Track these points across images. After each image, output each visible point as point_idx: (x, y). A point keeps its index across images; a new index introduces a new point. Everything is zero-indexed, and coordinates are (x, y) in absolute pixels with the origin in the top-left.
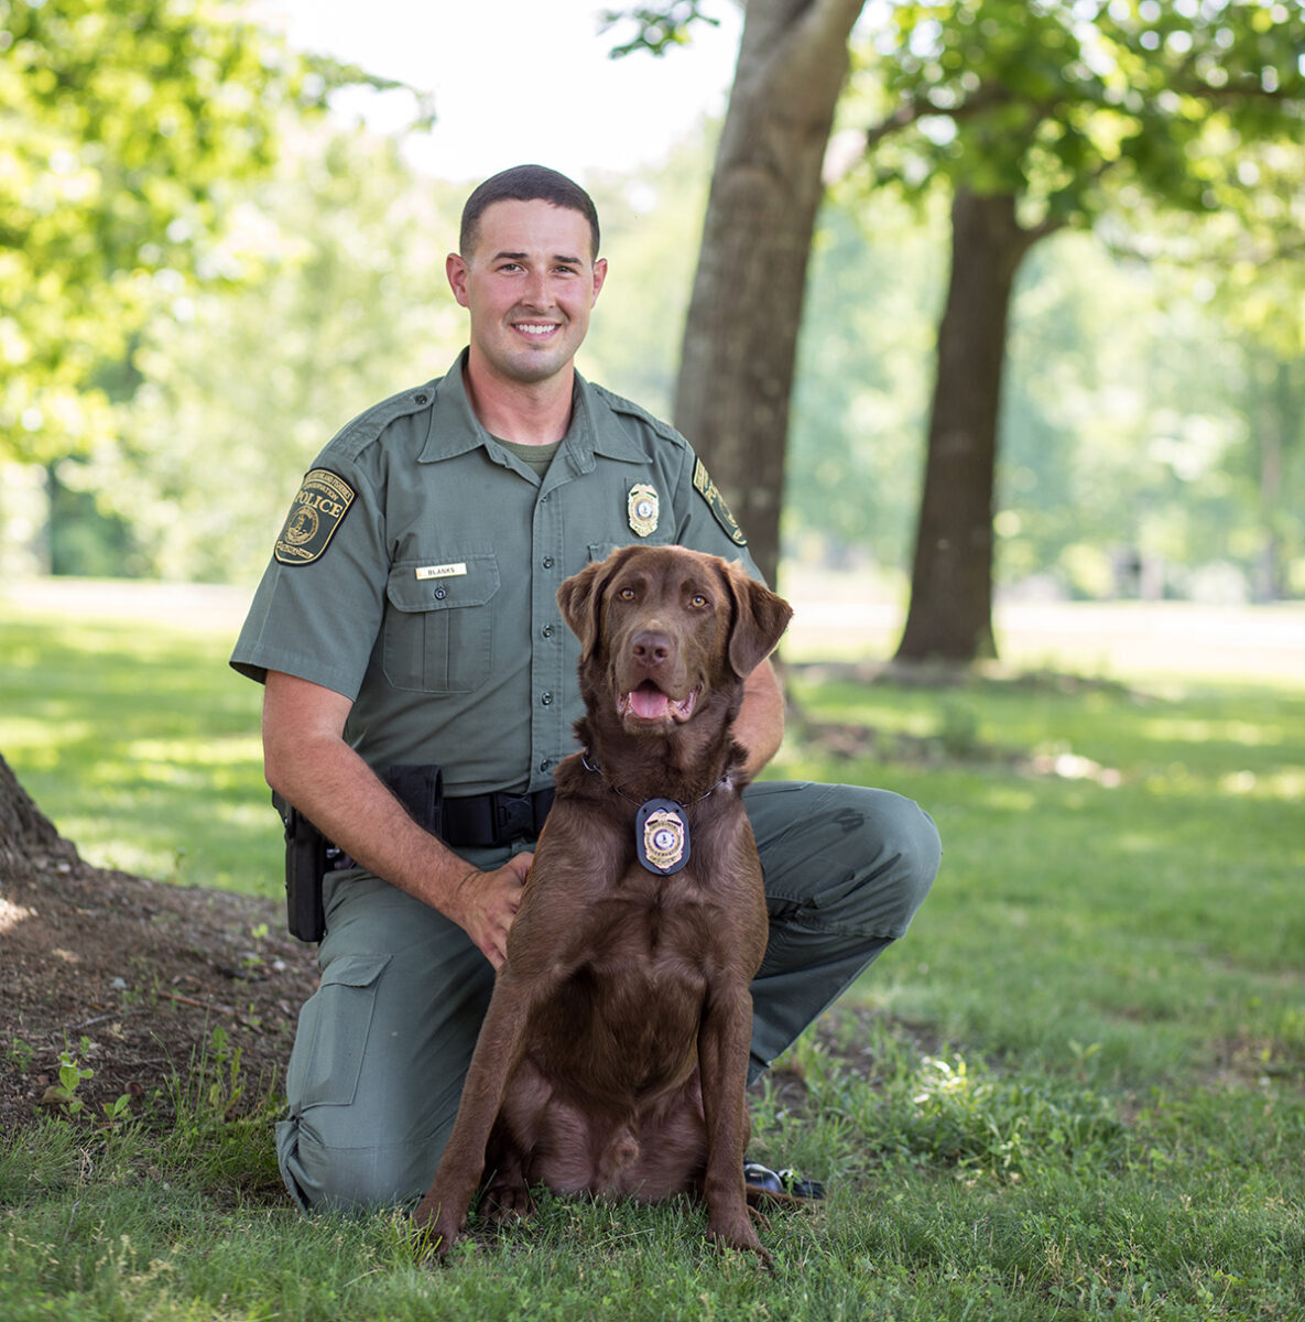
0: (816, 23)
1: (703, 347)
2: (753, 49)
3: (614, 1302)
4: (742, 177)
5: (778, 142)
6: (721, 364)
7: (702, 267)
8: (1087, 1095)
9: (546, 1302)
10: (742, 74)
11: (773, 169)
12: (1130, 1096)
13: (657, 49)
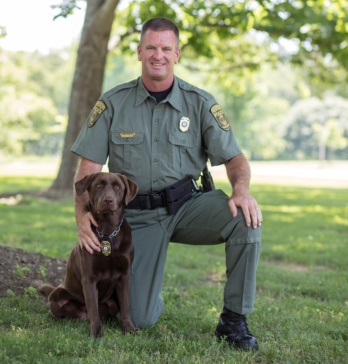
0: (106, 7)
1: (76, 94)
2: (89, 14)
3: (41, 342)
4: (86, 49)
5: (96, 39)
6: (81, 99)
7: (76, 73)
8: (171, 288)
9: (23, 342)
10: (86, 21)
11: (95, 46)
12: (183, 288)
13: (65, 16)
